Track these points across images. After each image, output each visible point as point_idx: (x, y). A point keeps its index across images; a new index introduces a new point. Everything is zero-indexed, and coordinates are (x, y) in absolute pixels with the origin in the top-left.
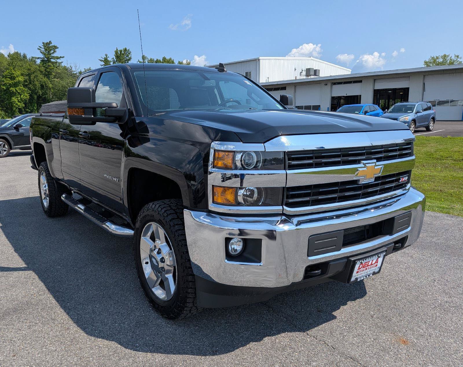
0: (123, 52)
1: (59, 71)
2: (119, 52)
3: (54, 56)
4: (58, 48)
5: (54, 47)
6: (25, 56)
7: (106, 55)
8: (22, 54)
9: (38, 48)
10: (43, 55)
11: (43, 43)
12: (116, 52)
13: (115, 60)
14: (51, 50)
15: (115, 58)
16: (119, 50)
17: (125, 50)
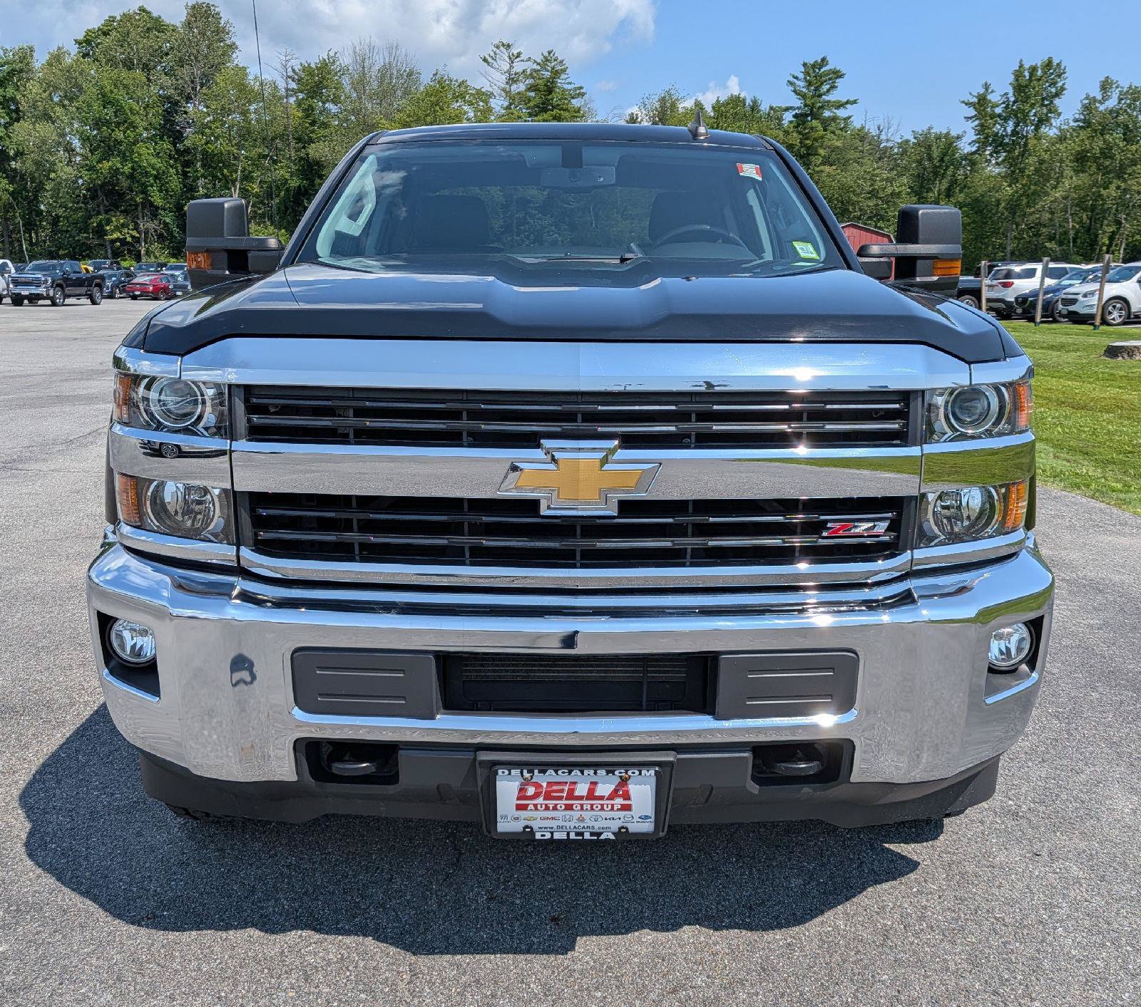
0: (1039, 73)
1: (839, 144)
2: (1027, 74)
3: (829, 101)
4: (841, 76)
5: (834, 73)
6: (755, 107)
7: (987, 86)
8: (748, 102)
9: (788, 81)
10: (800, 99)
11: (805, 65)
12: (1018, 74)
13: (1012, 99)
14: (822, 84)
15: (1011, 94)
16: (1027, 66)
17: (1049, 64)
